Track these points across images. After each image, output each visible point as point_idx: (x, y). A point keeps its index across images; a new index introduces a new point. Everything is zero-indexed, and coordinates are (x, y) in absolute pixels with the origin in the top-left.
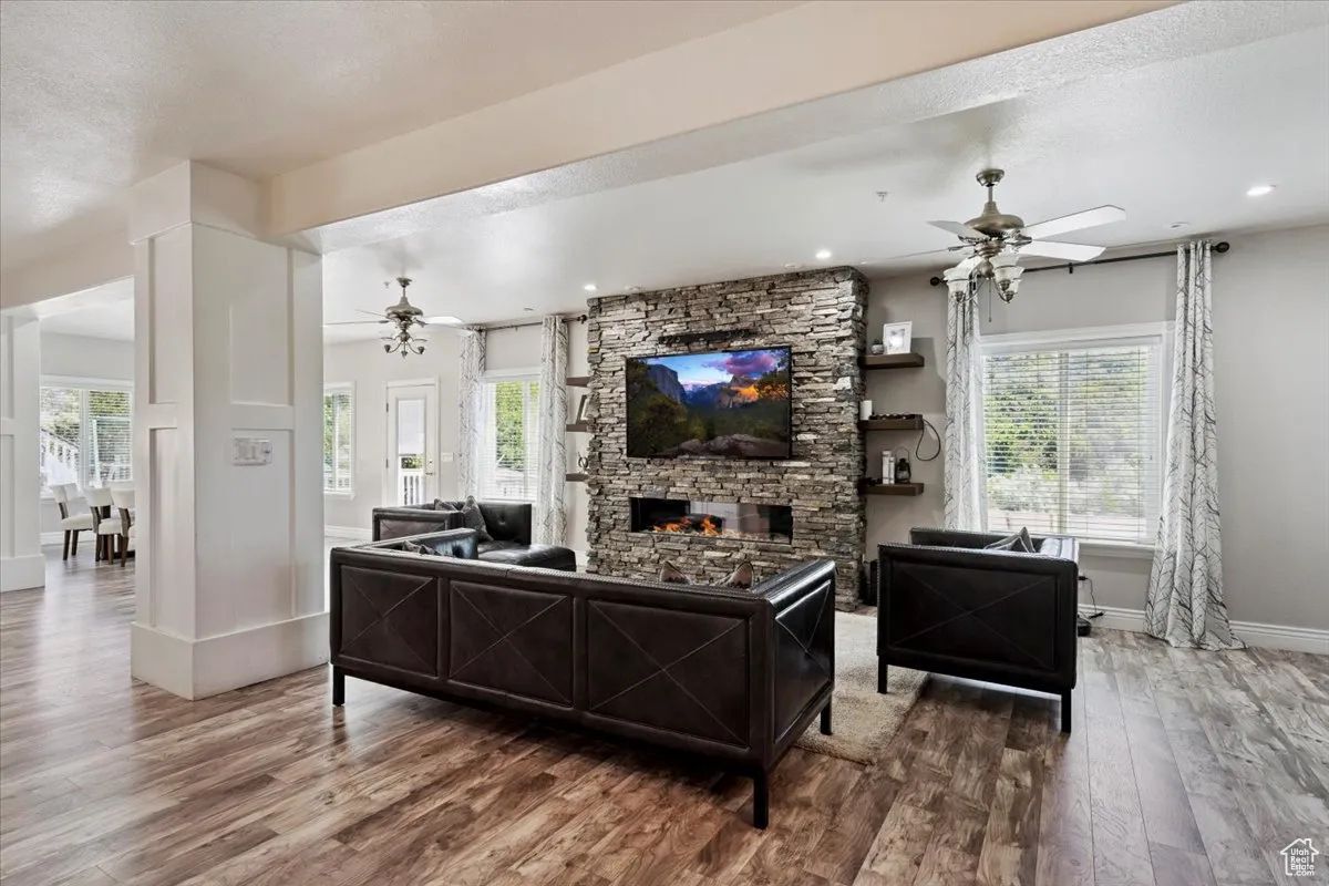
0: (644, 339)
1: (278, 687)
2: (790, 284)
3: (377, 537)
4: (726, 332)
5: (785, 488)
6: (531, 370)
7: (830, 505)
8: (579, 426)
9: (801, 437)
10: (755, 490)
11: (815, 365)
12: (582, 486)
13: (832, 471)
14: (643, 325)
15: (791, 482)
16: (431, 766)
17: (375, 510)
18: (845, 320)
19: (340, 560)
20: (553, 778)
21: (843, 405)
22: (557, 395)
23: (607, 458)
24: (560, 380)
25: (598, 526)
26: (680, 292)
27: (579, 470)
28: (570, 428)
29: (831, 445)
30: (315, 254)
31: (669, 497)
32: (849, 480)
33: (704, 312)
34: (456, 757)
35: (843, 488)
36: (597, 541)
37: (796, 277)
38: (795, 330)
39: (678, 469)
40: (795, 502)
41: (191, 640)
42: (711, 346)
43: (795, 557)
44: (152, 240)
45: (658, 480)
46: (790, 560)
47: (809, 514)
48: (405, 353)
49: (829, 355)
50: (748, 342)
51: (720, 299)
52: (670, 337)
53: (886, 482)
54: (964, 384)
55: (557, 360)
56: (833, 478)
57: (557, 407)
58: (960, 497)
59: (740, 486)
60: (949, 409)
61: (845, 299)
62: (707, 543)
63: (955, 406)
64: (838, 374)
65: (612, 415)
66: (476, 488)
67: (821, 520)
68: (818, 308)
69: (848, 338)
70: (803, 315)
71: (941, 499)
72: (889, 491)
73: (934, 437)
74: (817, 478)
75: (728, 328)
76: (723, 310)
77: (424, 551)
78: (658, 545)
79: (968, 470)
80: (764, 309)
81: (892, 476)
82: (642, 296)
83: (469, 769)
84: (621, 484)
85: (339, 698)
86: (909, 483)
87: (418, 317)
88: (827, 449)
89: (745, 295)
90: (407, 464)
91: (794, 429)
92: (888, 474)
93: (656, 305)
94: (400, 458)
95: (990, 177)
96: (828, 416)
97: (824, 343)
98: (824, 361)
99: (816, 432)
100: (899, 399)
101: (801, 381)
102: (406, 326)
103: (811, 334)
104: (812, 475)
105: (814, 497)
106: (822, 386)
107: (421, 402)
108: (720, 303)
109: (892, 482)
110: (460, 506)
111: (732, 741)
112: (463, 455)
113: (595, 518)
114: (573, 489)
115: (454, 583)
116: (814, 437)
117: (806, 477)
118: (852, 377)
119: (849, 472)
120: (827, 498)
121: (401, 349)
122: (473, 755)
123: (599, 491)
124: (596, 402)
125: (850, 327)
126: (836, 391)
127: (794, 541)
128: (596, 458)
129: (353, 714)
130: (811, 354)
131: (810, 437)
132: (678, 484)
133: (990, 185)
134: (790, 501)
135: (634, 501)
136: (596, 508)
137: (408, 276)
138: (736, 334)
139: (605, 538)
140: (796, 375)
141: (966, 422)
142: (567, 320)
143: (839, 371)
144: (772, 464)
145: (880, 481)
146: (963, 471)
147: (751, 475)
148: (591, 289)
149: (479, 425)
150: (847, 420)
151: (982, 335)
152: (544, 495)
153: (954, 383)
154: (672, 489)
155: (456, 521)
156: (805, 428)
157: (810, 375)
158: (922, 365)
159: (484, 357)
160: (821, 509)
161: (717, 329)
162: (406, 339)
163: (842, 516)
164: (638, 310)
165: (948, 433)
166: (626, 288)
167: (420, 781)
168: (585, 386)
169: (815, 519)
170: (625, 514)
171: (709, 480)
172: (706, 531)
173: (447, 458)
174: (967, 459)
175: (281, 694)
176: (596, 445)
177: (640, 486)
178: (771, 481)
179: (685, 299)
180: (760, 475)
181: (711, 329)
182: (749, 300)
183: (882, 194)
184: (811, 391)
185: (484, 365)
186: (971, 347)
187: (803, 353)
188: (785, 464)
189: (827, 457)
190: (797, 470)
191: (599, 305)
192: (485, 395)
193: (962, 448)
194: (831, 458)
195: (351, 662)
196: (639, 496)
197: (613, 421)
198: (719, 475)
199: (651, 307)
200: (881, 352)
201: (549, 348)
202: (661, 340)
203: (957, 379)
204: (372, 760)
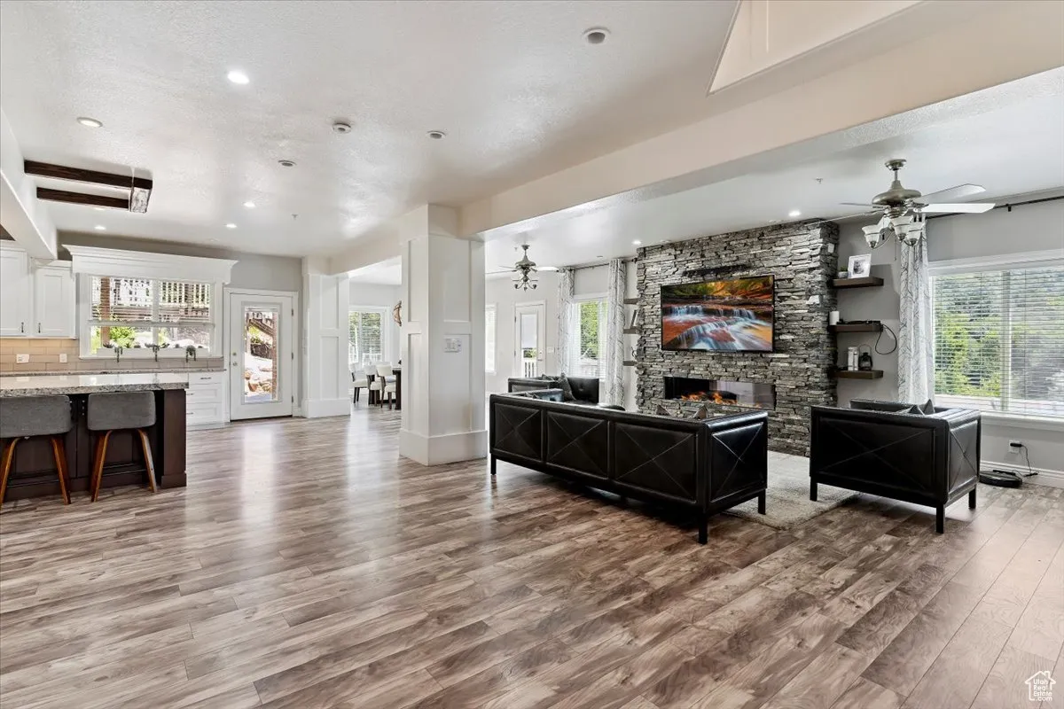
0: (674, 273)
1: (465, 465)
2: (774, 233)
3: (510, 391)
4: (729, 267)
5: (771, 372)
6: (601, 295)
7: (803, 384)
8: (632, 330)
9: (782, 337)
10: (749, 373)
11: (793, 288)
12: (634, 369)
13: (805, 361)
14: (673, 264)
15: (775, 368)
16: (538, 501)
17: (509, 379)
18: (814, 256)
19: (495, 401)
20: (597, 513)
21: (813, 314)
22: (619, 310)
23: (649, 351)
24: (620, 300)
25: (643, 394)
26: (698, 242)
27: (633, 359)
28: (626, 331)
29: (804, 342)
30: (482, 242)
31: (690, 377)
32: (818, 367)
33: (714, 254)
34: (550, 500)
35: (813, 373)
36: (642, 404)
37: (779, 227)
38: (777, 264)
39: (696, 358)
40: (778, 382)
41: (427, 437)
42: (719, 276)
43: (778, 419)
44: (410, 242)
45: (683, 366)
46: (774, 421)
47: (788, 390)
48: (525, 288)
49: (802, 281)
50: (745, 273)
51: (725, 245)
52: (690, 272)
53: (850, 369)
54: (914, 298)
55: (618, 288)
56: (806, 365)
57: (618, 318)
58: (911, 379)
59: (738, 370)
60: (902, 317)
61: (815, 241)
62: (715, 408)
63: (907, 314)
64: (810, 293)
65: (652, 323)
66: (568, 369)
67: (797, 394)
68: (795, 248)
69: (818, 268)
70: (784, 253)
71: (896, 381)
72: (853, 375)
73: (892, 337)
74: (794, 365)
75: (731, 264)
76: (727, 252)
77: (535, 397)
78: (683, 408)
79: (917, 362)
80: (757, 250)
81: (856, 365)
82: (672, 245)
83: (555, 505)
84: (658, 368)
85: (493, 471)
86: (870, 370)
87: (533, 267)
88: (802, 346)
89: (743, 241)
90: (527, 355)
91: (778, 332)
92: (853, 363)
93: (681, 251)
94: (523, 351)
95: (896, 165)
96: (803, 323)
97: (799, 272)
98: (799, 284)
99: (793, 334)
100: (863, 309)
101: (782, 299)
102: (526, 273)
103: (790, 266)
104: (791, 363)
105: (792, 379)
106: (798, 302)
107: (535, 316)
108: (725, 248)
109: (856, 369)
110: (556, 378)
111: (688, 498)
112: (560, 348)
113: (641, 389)
114: (629, 371)
115: (550, 413)
116: (792, 337)
117: (787, 364)
118: (821, 295)
119: (818, 361)
120: (801, 379)
121: (523, 286)
122: (558, 500)
123: (644, 372)
124: (642, 314)
125: (819, 260)
126: (809, 305)
127: (777, 408)
128: (642, 350)
129: (500, 478)
130: (790, 280)
131: (789, 337)
132: (696, 368)
133: (895, 169)
134: (775, 381)
135: (666, 379)
136: (642, 383)
137: (527, 244)
138: (736, 268)
139: (647, 403)
140: (779, 295)
141: (916, 325)
142: (625, 262)
143: (810, 291)
144: (761, 356)
145: (846, 368)
146: (913, 362)
147: (747, 363)
148: (638, 243)
149: (570, 331)
150: (817, 324)
151: (929, 261)
152: (610, 374)
153: (906, 297)
154: (692, 372)
155: (553, 385)
156: (785, 331)
157: (789, 294)
158: (882, 284)
159: (573, 287)
160: (797, 387)
161: (723, 265)
162: (526, 281)
163: (812, 392)
164: (670, 254)
165: (901, 333)
166: (661, 241)
167: (532, 506)
168: (635, 304)
169: (793, 394)
170: (661, 387)
171: (717, 366)
172: (716, 400)
173: (551, 351)
174: (917, 352)
175: (466, 468)
176: (642, 342)
177: (671, 369)
178: (760, 367)
179: (701, 245)
180: (753, 363)
181: (719, 265)
182: (745, 244)
183: (820, 180)
184: (790, 305)
185: (573, 291)
186: (919, 271)
187: (784, 280)
188: (771, 356)
189: (802, 351)
190: (779, 360)
191: (644, 252)
192: (573, 313)
193: (912, 346)
194: (805, 352)
195: (499, 453)
196: (670, 376)
197: (652, 327)
198: (724, 363)
199: (679, 252)
200: (846, 277)
201: (613, 279)
202: (685, 273)
203: (909, 295)
204: (510, 496)
